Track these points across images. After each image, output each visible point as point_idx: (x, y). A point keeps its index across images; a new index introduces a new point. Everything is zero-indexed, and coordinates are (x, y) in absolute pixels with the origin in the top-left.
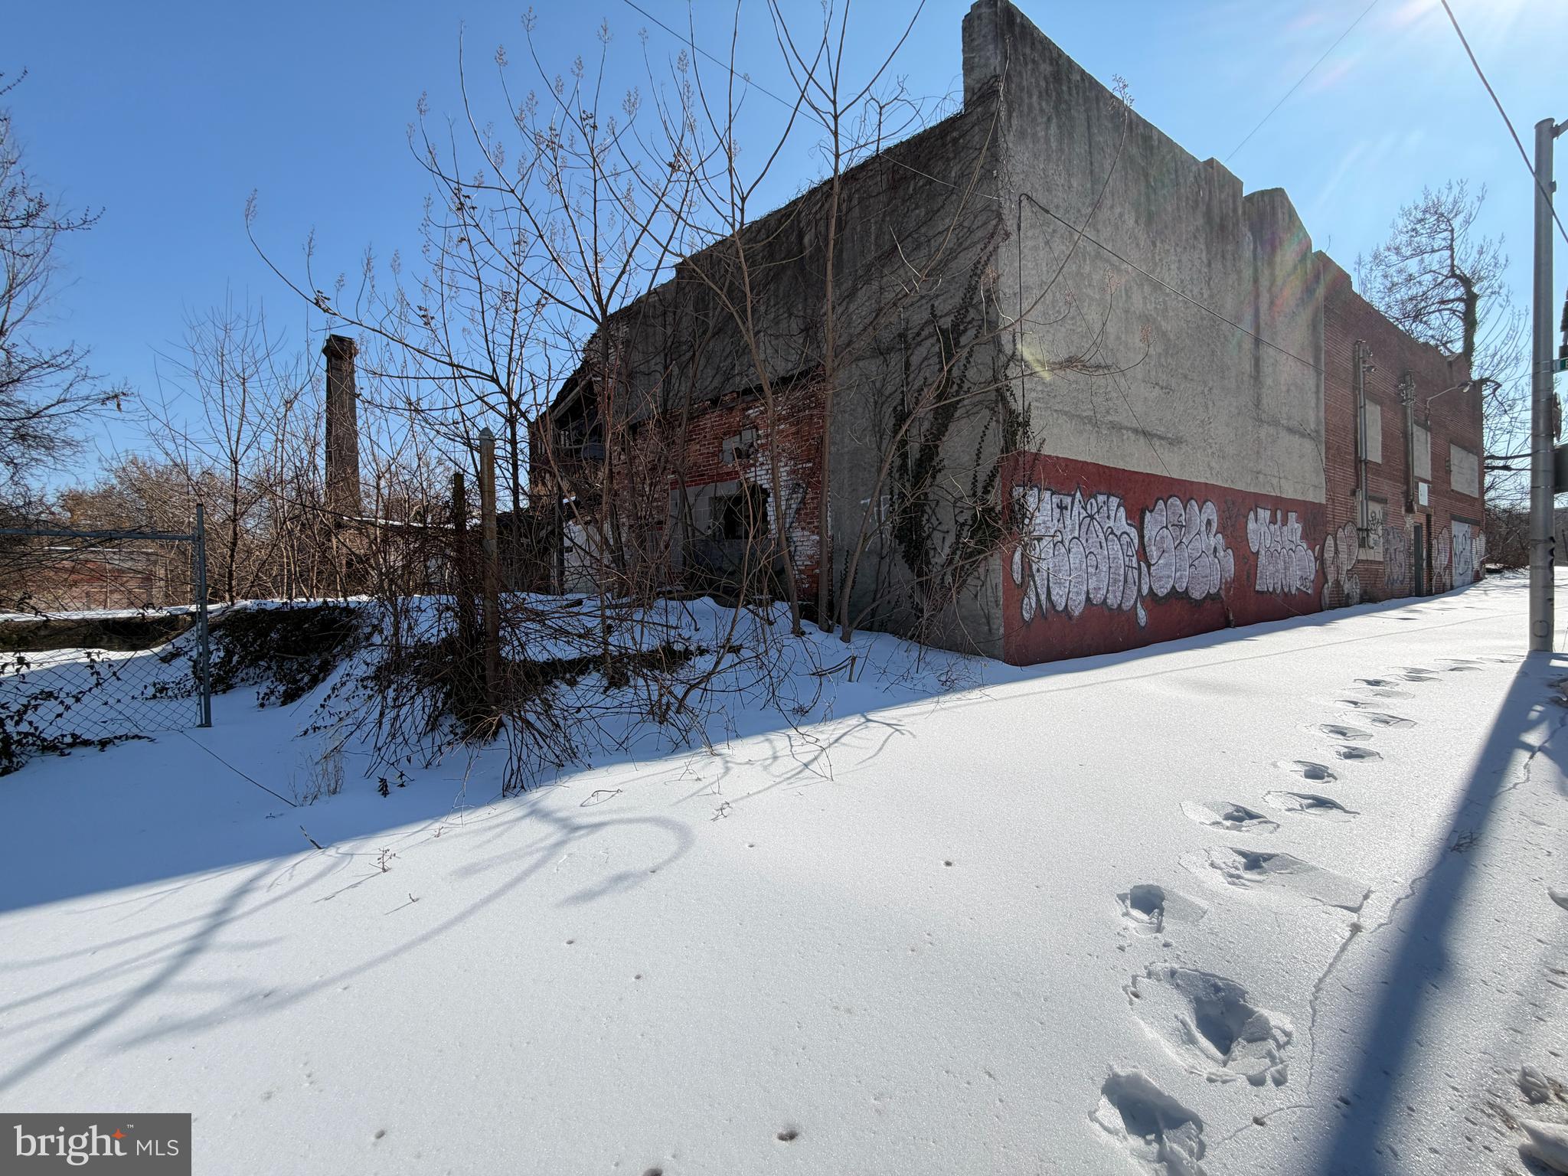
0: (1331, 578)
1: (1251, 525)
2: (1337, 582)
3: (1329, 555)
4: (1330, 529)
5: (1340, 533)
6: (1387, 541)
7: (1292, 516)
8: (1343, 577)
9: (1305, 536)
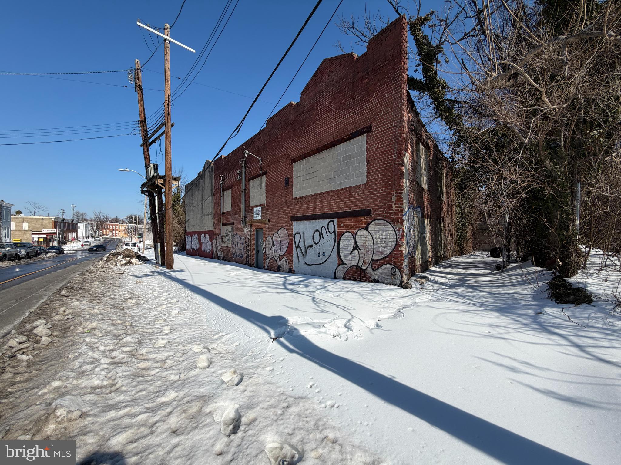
0: (215, 250)
1: (201, 238)
2: (216, 252)
3: (214, 244)
4: (215, 237)
5: (217, 238)
6: (234, 239)
7: (207, 234)
8: (218, 251)
9: (209, 239)
